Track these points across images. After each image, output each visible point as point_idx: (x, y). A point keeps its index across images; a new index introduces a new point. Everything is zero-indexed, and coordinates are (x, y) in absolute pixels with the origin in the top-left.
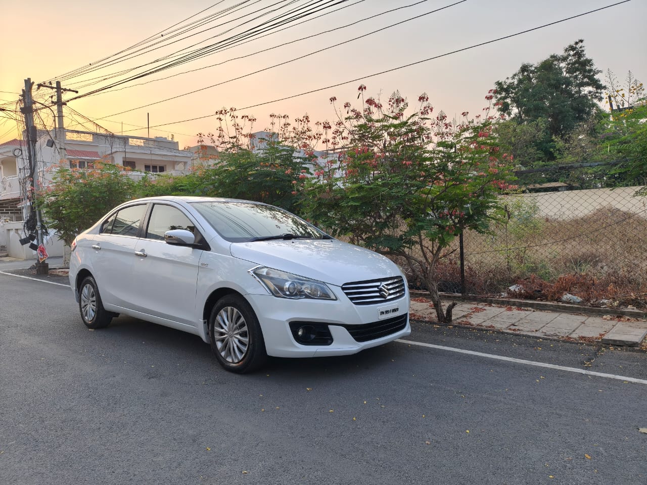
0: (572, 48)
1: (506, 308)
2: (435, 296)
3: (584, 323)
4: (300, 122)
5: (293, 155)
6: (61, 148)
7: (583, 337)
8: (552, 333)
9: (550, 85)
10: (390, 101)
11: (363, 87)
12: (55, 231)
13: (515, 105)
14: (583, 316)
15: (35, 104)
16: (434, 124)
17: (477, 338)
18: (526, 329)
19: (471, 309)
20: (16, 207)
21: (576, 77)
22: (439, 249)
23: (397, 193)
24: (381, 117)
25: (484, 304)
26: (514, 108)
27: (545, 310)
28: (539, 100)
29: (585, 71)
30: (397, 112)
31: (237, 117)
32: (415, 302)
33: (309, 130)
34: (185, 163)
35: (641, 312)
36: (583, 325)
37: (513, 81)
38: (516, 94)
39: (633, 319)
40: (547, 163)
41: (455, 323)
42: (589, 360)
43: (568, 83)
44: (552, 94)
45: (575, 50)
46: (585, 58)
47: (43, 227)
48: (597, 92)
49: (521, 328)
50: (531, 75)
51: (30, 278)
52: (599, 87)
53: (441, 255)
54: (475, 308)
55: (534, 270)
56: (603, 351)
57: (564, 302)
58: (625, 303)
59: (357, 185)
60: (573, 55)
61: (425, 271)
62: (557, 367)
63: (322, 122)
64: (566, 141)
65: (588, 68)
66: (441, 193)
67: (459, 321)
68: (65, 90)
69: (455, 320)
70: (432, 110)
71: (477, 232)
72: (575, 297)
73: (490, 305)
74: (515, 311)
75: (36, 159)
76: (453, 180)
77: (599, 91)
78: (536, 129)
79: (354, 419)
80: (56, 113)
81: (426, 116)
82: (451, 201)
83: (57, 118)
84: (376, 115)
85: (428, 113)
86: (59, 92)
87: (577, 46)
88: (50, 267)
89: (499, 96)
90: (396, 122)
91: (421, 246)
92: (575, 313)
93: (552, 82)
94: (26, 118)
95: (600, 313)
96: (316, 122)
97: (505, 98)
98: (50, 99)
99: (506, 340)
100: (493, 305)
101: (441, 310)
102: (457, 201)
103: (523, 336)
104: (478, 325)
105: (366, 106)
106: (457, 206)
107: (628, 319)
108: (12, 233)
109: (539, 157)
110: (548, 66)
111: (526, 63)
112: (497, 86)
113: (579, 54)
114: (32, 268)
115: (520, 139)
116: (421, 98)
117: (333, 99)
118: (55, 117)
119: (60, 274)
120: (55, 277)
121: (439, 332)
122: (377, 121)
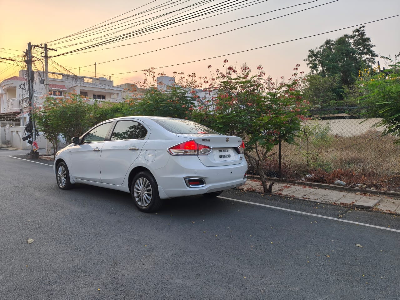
0: (357, 31)
1: (302, 187)
2: (263, 178)
3: (345, 196)
4: (190, 77)
5: (186, 96)
6: (46, 84)
7: (343, 203)
8: (326, 201)
9: (342, 53)
10: (241, 68)
11: (226, 61)
12: (43, 133)
13: (320, 65)
14: (345, 192)
15: (33, 58)
16: (265, 83)
17: (284, 201)
18: (312, 198)
19: (283, 186)
20: (16, 117)
21: (360, 48)
22: (266, 152)
23: (243, 120)
24: (236, 77)
25: (291, 184)
26: (320, 67)
27: (324, 188)
28: (336, 63)
29: (365, 45)
30: (245, 74)
31: (155, 73)
32: (252, 182)
33: (195, 82)
34: (118, 94)
35: (377, 191)
36: (344, 197)
37: (320, 50)
38: (321, 58)
39: (372, 195)
40: (338, 102)
41: (273, 193)
42: (342, 214)
43: (354, 52)
44: (343, 59)
45: (360, 32)
46: (366, 37)
47: (36, 131)
48: (372, 59)
49: (309, 197)
50: (331, 46)
51: (27, 160)
52: (374, 55)
53: (267, 155)
54: (285, 186)
55: (322, 166)
56: (351, 210)
57: (335, 184)
58: (370, 187)
59: (222, 115)
60: (358, 35)
61: (257, 164)
62: (324, 217)
63: (203, 77)
64: (351, 88)
65: (367, 43)
66: (268, 121)
67: (276, 192)
68: (50, 49)
69: (274, 192)
70: (264, 74)
71: (288, 144)
72: (342, 182)
73: (294, 185)
74: (308, 189)
75: (33, 90)
76: (275, 114)
77: (373, 58)
78: (333, 81)
79: (216, 235)
80: (44, 62)
81: (261, 78)
82: (274, 125)
83: (44, 66)
84: (233, 76)
85: (262, 76)
86: (46, 50)
87: (361, 30)
88: (40, 154)
89: (311, 59)
90: (244, 80)
91: (257, 150)
92: (341, 190)
93: (344, 51)
94: (28, 66)
95: (355, 191)
96: (199, 77)
97: (315, 60)
98: (41, 54)
99: (300, 203)
100: (296, 185)
101: (266, 186)
102: (278, 126)
103: (309, 201)
104: (286, 195)
105: (228, 71)
106: (277, 128)
107: (370, 195)
108: (14, 133)
109: (334, 98)
110: (343, 41)
111: (329, 39)
112: (310, 52)
113: (362, 35)
114: (28, 154)
115: (323, 86)
116: (259, 68)
117: (210, 67)
118: (43, 65)
119: (45, 159)
120: (42, 160)
121: (264, 198)
122: (234, 79)
